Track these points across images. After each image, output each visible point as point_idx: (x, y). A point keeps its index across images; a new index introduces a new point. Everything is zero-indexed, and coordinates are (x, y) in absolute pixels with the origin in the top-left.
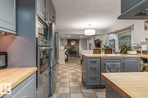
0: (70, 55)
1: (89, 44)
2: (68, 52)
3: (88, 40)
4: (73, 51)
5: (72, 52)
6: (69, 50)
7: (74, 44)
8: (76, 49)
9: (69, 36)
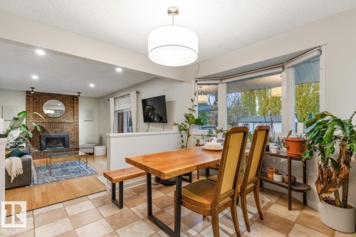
0: (41, 149)
1: (115, 112)
2: (30, 139)
3: (112, 100)
4: (52, 134)
5: (49, 140)
6: (35, 131)
7: (55, 111)
8: (67, 130)
9: (35, 77)
